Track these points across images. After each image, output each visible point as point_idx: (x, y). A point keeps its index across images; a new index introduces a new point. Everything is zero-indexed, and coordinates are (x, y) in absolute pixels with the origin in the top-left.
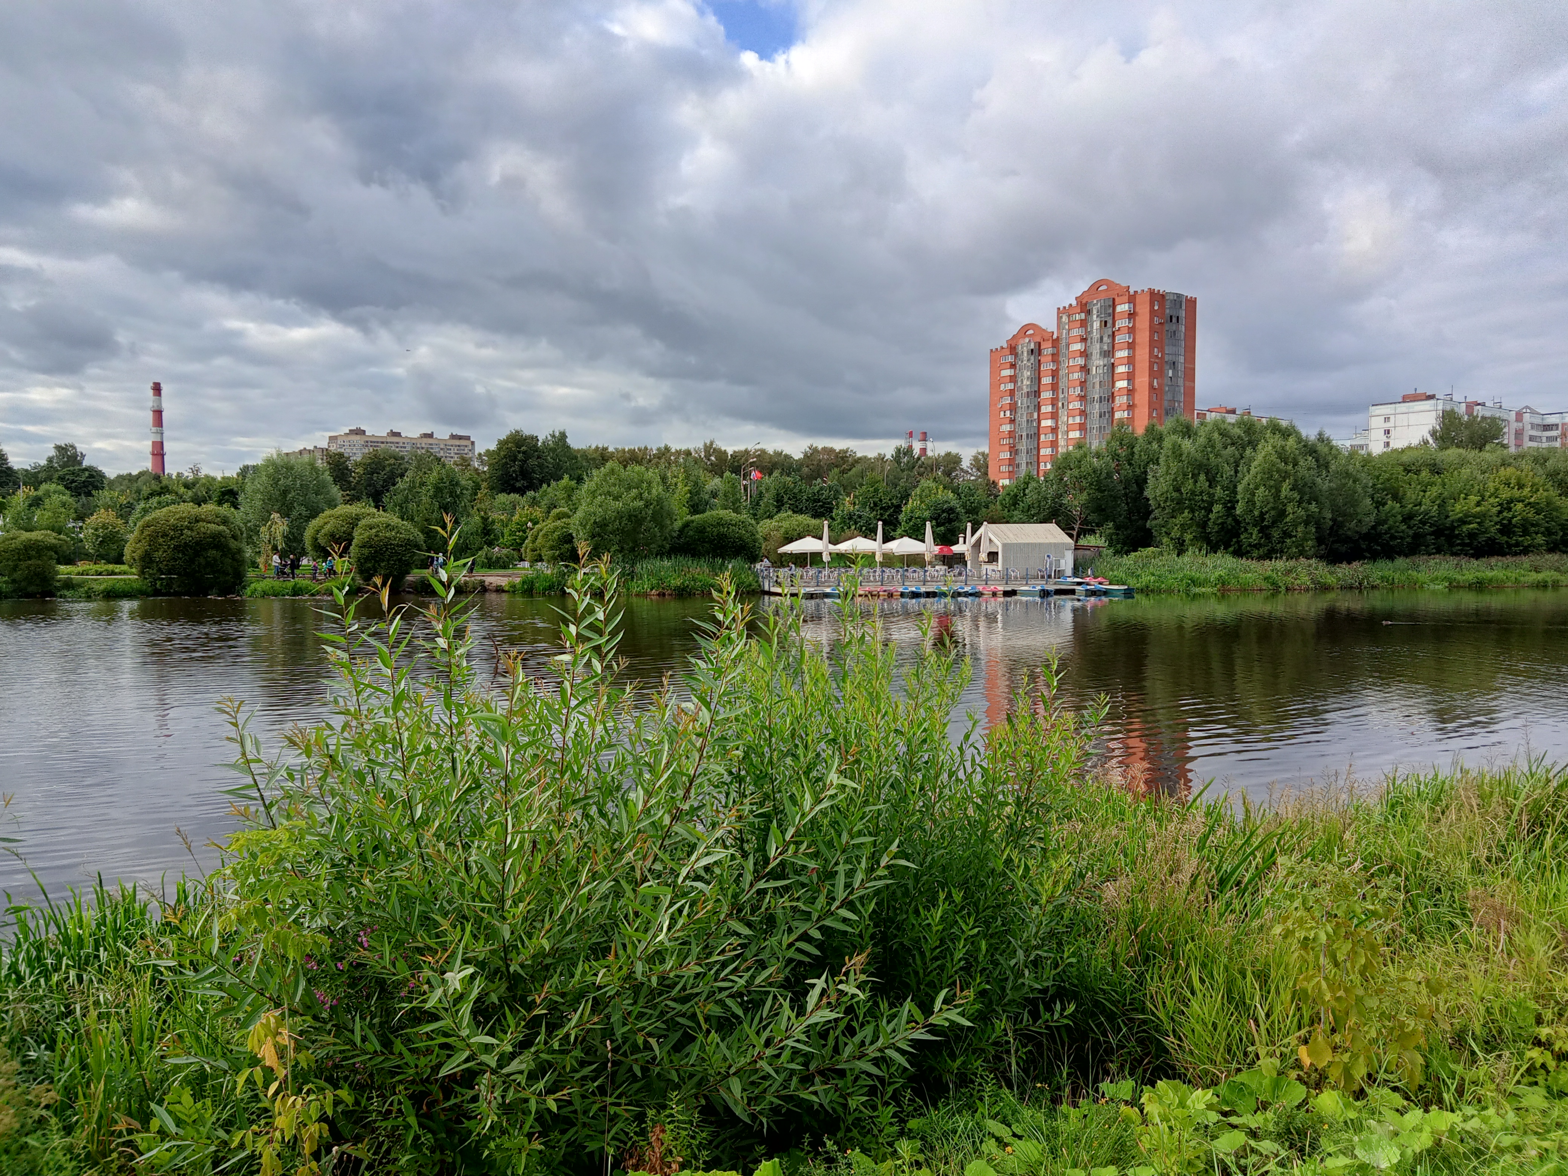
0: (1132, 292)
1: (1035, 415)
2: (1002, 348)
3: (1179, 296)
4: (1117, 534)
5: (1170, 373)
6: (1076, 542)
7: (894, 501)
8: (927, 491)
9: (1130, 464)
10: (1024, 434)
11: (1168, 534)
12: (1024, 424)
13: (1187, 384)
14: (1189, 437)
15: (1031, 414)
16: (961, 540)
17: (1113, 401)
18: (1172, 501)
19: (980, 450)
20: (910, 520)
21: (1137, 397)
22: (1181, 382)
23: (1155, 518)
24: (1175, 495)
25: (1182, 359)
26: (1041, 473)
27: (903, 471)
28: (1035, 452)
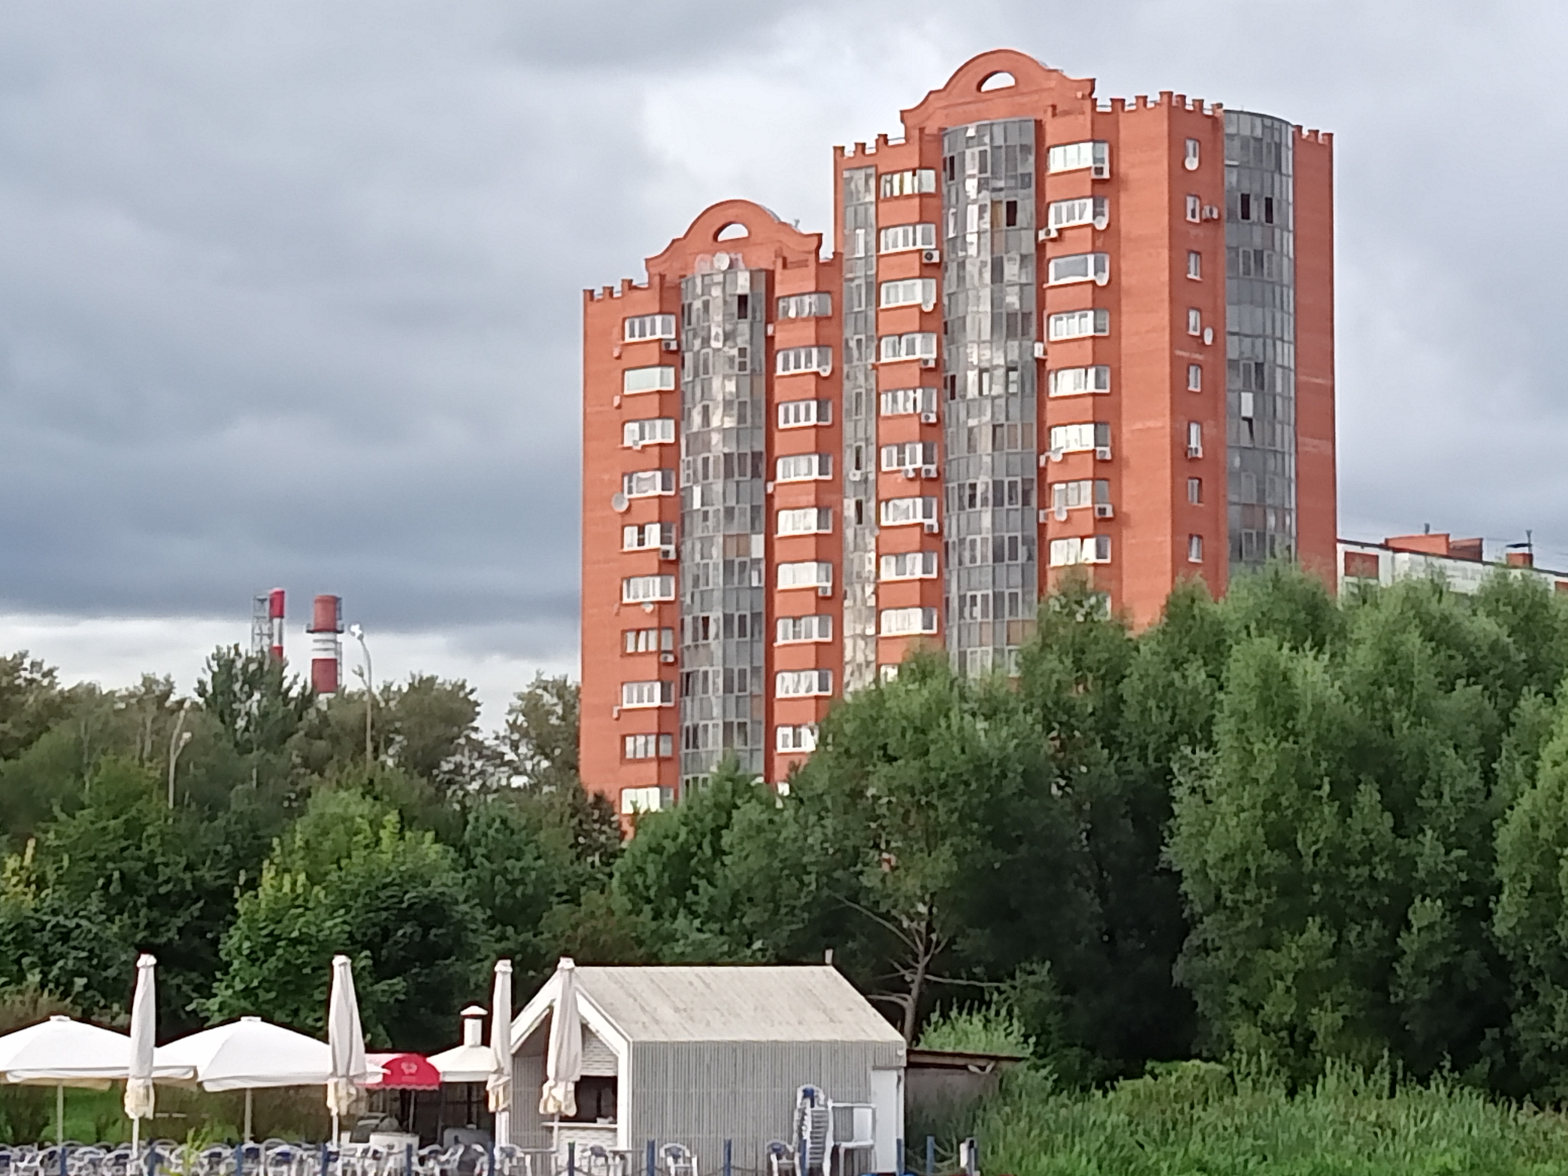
0: (1104, 103)
1: (757, 547)
2: (629, 285)
3: (1272, 124)
4: (1066, 1009)
5: (1247, 405)
6: (915, 1038)
7: (206, 874)
8: (338, 833)
9: (1109, 743)
10: (716, 615)
11: (1252, 1008)
12: (717, 578)
13: (1310, 444)
14: (1319, 646)
15: (742, 541)
16: (472, 1029)
17: (1043, 504)
18: (1263, 882)
19: (552, 672)
20: (269, 950)
21: (1130, 487)
22: (1285, 436)
23: (1204, 950)
24: (1274, 860)
25: (1286, 354)
26: (781, 769)
27: (243, 748)
28: (757, 687)
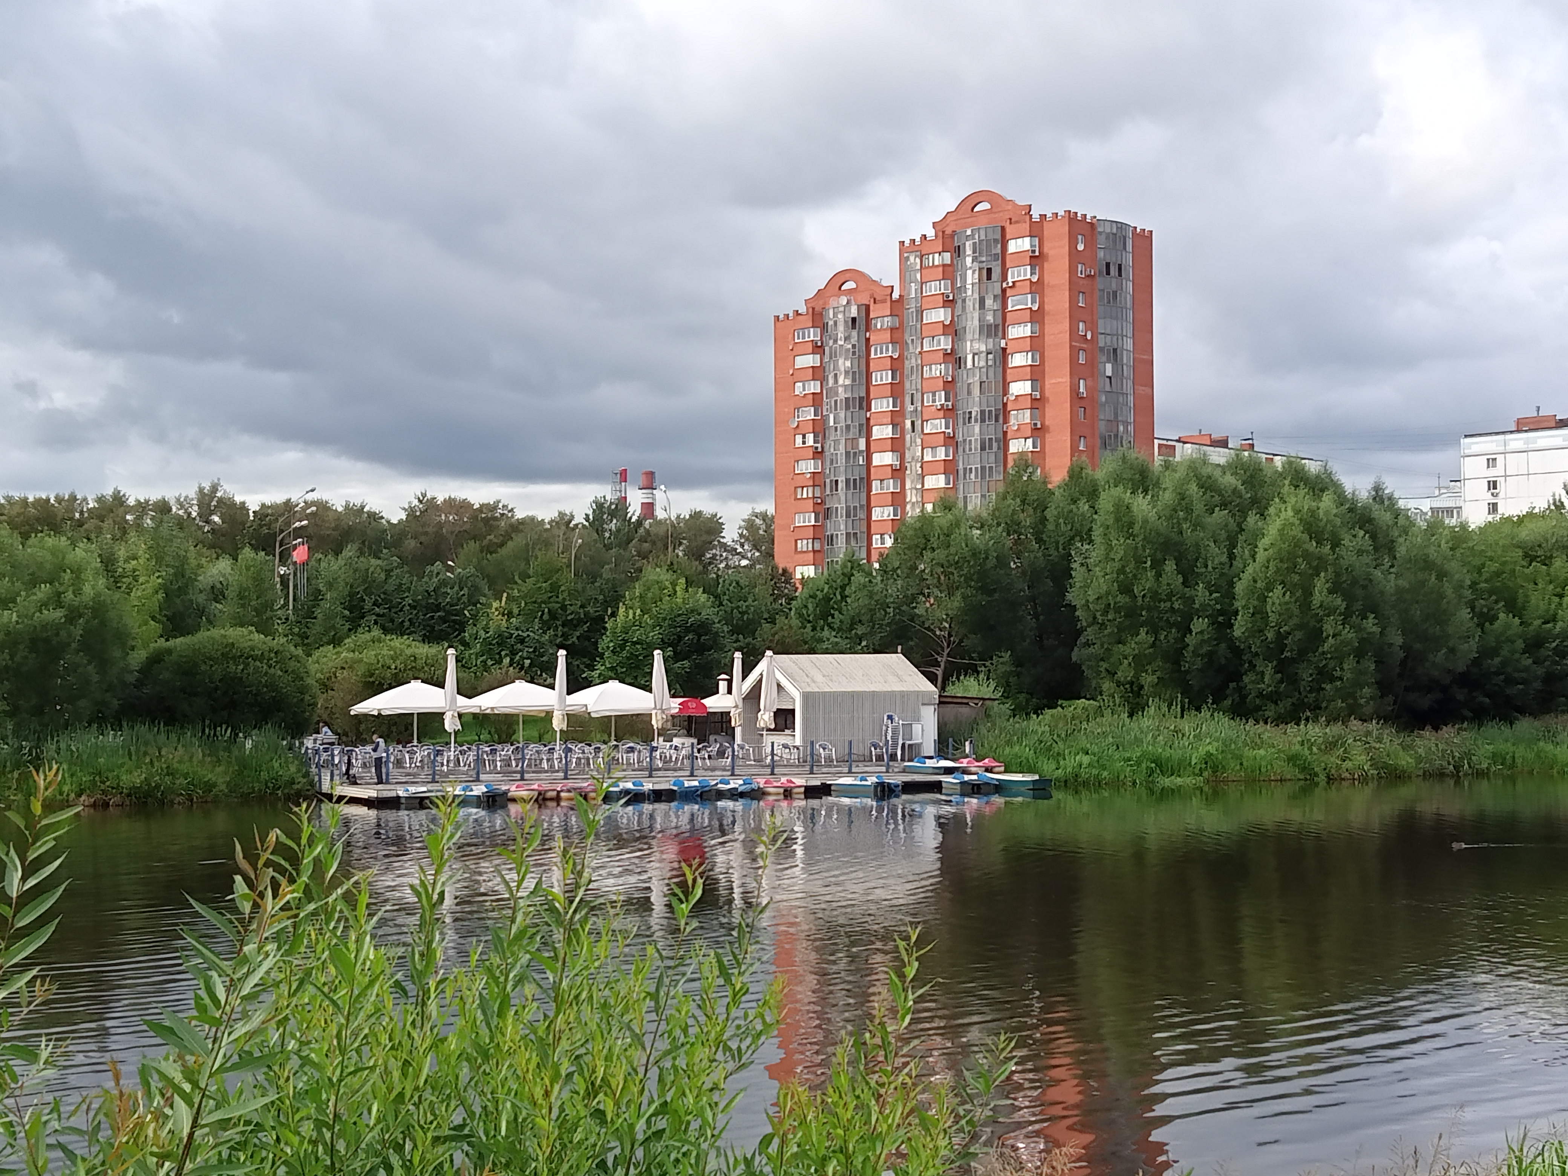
0: (1036, 216)
1: (862, 445)
2: (797, 313)
3: (1121, 226)
4: (1018, 675)
5: (1109, 370)
6: (943, 689)
7: (590, 609)
8: (655, 589)
9: (1039, 541)
10: (842, 479)
11: (1112, 674)
12: (841, 461)
13: (1141, 389)
14: (1146, 491)
15: (854, 441)
16: (723, 686)
17: (1006, 421)
18: (1118, 610)
19: (760, 508)
20: (622, 647)
21: (1049, 412)
22: (1128, 386)
23: (1088, 644)
24: (1123, 599)
25: (1129, 344)
26: (875, 556)
27: (608, 547)
28: (862, 515)
